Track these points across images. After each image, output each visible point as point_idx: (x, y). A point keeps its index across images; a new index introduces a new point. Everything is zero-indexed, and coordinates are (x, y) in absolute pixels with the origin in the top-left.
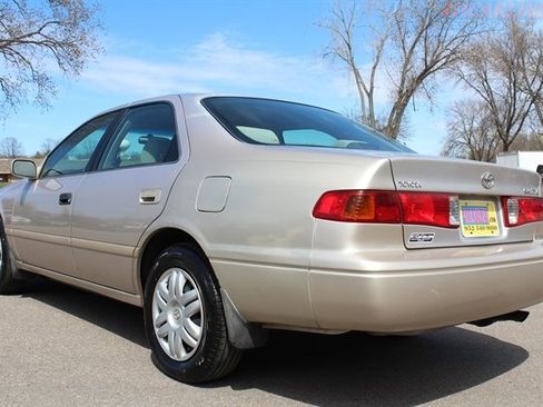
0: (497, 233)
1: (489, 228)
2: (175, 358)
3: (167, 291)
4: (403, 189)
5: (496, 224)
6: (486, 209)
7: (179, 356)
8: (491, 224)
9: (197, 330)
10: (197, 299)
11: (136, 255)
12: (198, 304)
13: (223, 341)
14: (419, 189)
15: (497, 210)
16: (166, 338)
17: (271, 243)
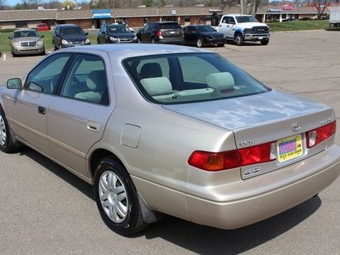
0: (301, 153)
1: (296, 152)
2: (113, 220)
3: (107, 183)
4: (241, 147)
5: (301, 148)
6: (295, 141)
7: (115, 220)
8: (298, 149)
9: (125, 209)
10: (124, 192)
11: (87, 158)
12: (125, 195)
13: (140, 217)
14: (252, 145)
15: (303, 139)
16: (108, 207)
17: (164, 174)
